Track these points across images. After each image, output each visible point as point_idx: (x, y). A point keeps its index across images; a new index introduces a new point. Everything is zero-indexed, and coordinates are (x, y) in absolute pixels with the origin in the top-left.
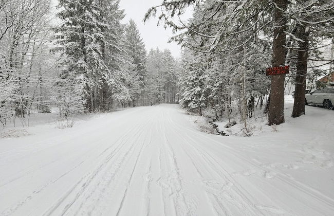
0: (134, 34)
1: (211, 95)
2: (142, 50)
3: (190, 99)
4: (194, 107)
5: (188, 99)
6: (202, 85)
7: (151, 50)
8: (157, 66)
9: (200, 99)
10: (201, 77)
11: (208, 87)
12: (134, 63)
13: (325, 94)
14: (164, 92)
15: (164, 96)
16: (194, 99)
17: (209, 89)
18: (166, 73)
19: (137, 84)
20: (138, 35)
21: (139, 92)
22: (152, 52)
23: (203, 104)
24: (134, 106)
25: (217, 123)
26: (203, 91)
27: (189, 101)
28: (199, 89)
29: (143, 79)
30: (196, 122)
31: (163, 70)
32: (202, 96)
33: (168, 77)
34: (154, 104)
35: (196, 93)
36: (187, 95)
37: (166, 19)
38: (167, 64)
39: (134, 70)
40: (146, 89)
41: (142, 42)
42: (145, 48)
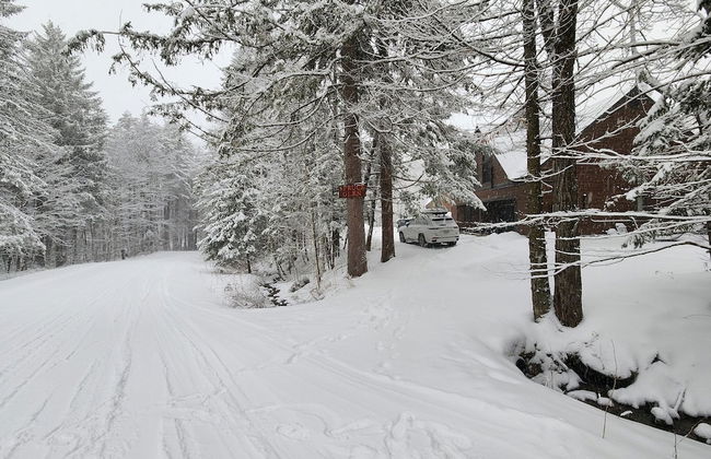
0: (61, 66)
1: (267, 230)
2: (92, 112)
3: (221, 238)
4: (231, 257)
5: (218, 240)
6: (248, 209)
7: (126, 115)
8: (143, 157)
9: (246, 239)
10: (246, 193)
11: (260, 213)
12: (58, 142)
13: (419, 226)
14: (165, 223)
15: (166, 233)
16: (231, 240)
17: (263, 217)
18: (170, 176)
19: (71, 200)
20: (76, 69)
21: (81, 222)
22: (127, 121)
23: (252, 249)
24: (60, 264)
25: (278, 286)
26: (252, 221)
27: (221, 244)
28: (241, 216)
29: (93, 190)
30: (228, 288)
31: (160, 169)
32: (249, 232)
33: (177, 186)
34: (135, 254)
35: (235, 226)
36: (213, 230)
37: (133, 65)
38: (172, 156)
39: (59, 163)
40: (105, 214)
41: (91, 90)
42: (101, 107)
